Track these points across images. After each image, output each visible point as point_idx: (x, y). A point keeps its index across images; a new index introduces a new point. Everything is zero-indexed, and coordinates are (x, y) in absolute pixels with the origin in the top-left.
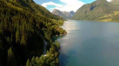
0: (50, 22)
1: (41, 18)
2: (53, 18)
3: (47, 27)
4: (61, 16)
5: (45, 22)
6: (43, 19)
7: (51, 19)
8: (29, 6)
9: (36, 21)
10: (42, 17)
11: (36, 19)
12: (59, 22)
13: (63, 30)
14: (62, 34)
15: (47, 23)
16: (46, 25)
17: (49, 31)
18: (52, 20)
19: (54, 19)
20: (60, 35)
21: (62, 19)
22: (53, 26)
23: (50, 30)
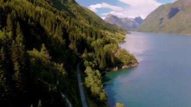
0: (102, 37)
1: (82, 29)
2: (106, 29)
3: (95, 48)
4: (119, 26)
5: (92, 37)
6: (87, 30)
7: (102, 31)
8: (66, 9)
9: (70, 35)
10: (86, 27)
11: (70, 31)
12: (116, 35)
13: (129, 55)
14: (128, 65)
15: (94, 38)
16: (93, 44)
17: (98, 59)
18: (104, 33)
19: (108, 30)
20: (123, 67)
21: (121, 30)
22: (106, 47)
23: (100, 56)
